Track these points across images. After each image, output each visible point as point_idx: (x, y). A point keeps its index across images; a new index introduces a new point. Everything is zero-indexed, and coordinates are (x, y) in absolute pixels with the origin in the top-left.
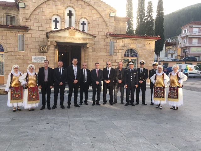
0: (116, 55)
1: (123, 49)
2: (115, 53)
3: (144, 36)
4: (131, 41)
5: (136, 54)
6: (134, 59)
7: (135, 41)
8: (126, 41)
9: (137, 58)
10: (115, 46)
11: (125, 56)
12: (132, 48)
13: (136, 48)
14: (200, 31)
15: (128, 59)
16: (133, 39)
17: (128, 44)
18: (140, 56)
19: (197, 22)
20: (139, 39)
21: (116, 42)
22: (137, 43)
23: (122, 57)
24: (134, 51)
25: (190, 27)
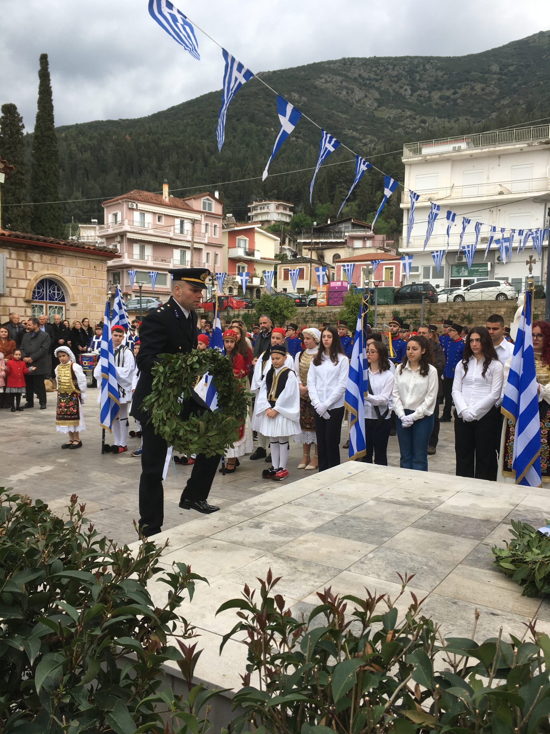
0: (10, 293)
1: (29, 277)
2: (8, 289)
3: (84, 248)
4: (49, 258)
5: (62, 293)
6: (56, 307)
7: (60, 259)
8: (35, 257)
9: (65, 304)
10: (7, 268)
11: (33, 298)
12: (52, 276)
13: (64, 277)
14: (158, 223)
15: (42, 307)
16: (54, 251)
17: (41, 265)
18: (74, 300)
19: (146, 193)
20: (71, 253)
21: (10, 258)
22: (63, 264)
23: (27, 301)
24: (56, 285)
25: (130, 209)
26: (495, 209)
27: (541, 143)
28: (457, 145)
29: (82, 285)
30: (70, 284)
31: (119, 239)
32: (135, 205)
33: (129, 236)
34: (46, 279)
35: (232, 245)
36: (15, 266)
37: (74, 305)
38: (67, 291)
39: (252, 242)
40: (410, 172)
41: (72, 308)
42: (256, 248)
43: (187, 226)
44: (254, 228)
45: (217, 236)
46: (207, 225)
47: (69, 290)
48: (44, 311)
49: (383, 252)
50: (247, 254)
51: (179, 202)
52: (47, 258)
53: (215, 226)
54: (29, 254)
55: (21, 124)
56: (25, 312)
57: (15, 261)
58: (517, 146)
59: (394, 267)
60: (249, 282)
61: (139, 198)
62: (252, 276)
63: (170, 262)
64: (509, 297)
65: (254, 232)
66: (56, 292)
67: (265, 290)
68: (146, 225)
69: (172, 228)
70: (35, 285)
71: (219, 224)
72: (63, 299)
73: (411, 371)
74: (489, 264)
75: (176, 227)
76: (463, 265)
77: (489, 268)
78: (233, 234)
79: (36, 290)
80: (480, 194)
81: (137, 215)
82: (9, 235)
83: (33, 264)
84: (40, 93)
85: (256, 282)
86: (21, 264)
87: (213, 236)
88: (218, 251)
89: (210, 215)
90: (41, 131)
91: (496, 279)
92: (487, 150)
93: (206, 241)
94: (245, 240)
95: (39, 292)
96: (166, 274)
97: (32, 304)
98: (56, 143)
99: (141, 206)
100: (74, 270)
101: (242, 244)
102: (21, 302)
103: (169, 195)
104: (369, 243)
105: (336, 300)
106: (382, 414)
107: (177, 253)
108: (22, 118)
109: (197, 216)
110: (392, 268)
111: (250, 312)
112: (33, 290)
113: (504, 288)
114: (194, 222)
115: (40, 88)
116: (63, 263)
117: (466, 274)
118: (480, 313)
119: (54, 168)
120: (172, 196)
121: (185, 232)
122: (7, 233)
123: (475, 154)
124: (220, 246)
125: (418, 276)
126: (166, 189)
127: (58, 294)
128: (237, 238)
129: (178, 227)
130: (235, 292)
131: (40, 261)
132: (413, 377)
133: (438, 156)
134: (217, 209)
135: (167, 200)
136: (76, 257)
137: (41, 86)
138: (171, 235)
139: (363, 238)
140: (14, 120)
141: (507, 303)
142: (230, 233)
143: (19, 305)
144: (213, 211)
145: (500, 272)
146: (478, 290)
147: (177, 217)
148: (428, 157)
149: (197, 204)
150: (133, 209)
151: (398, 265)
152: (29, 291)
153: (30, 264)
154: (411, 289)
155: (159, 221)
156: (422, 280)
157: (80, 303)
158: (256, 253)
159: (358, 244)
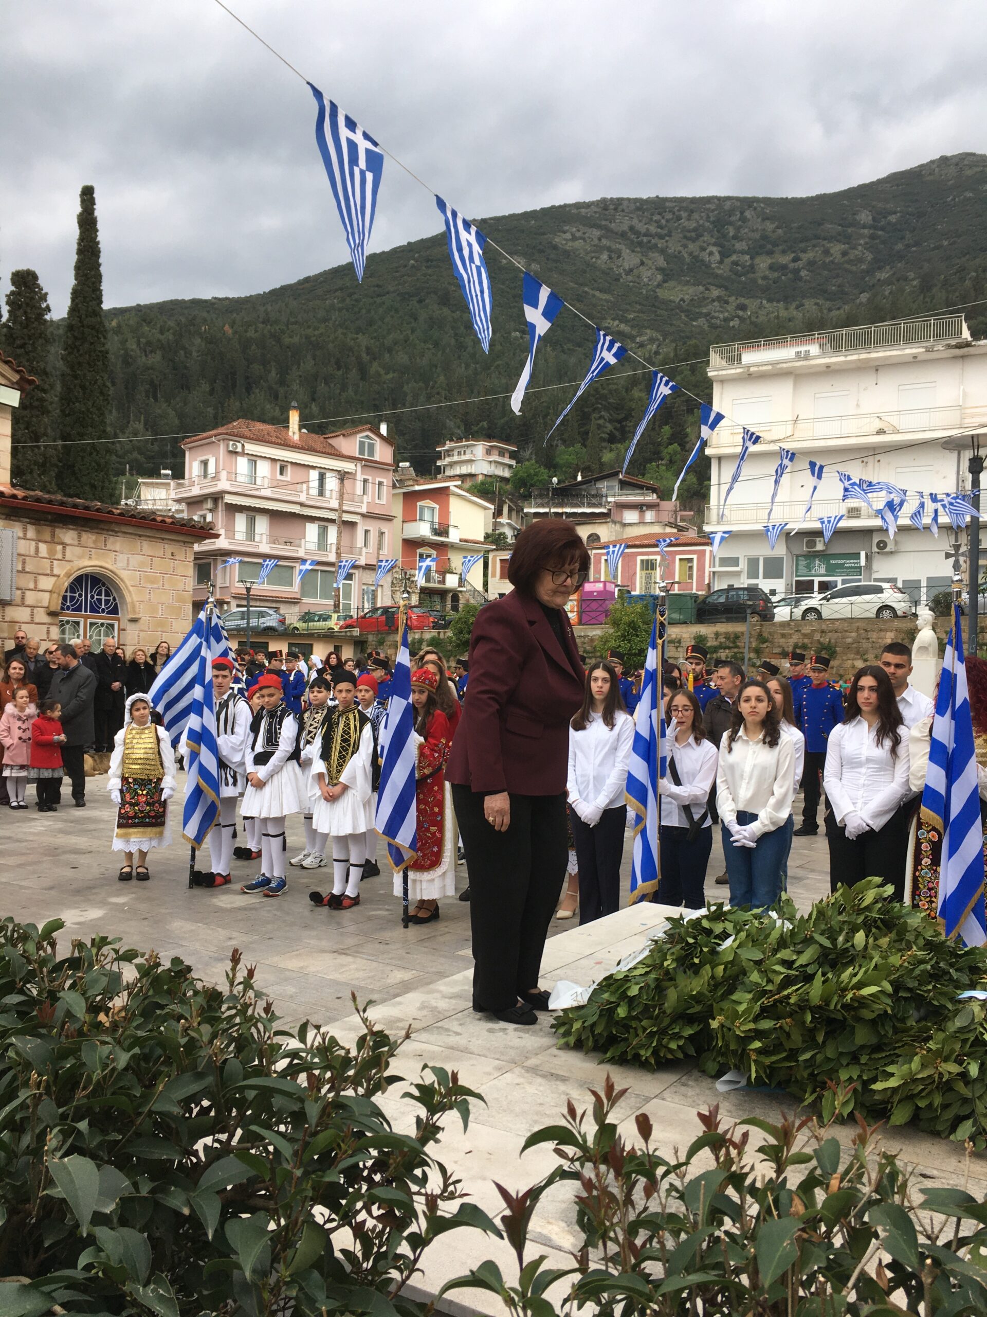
0: (23, 598)
1: (56, 572)
2: (19, 592)
3: (154, 520)
4: (94, 537)
5: (114, 599)
6: (102, 625)
7: (112, 538)
8: (68, 536)
9: (118, 620)
10: (19, 555)
11: (62, 609)
12: (97, 570)
13: (117, 572)
14: (279, 477)
15: (78, 623)
16: (102, 526)
17: (78, 550)
18: (134, 612)
19: (259, 426)
20: (130, 530)
21: (25, 538)
22: (118, 549)
23: (52, 614)
24: (104, 584)
25: (231, 452)
26: (870, 459)
27: (949, 347)
28: (803, 349)
29: (149, 586)
30: (128, 583)
31: (210, 504)
32: (239, 445)
33: (229, 499)
34: (87, 575)
35: (410, 517)
36: (32, 552)
37: (134, 621)
38: (122, 597)
39: (445, 512)
40: (722, 394)
41: (130, 627)
42: (453, 521)
43: (332, 483)
44: (448, 488)
45: (384, 501)
46: (365, 481)
47: (125, 593)
48: (81, 632)
49: (675, 531)
50: (436, 532)
51: (317, 440)
52: (89, 538)
53: (380, 484)
54: (58, 531)
55: (44, 305)
56: (48, 632)
57: (33, 543)
58: (908, 351)
59: (695, 557)
60: (439, 582)
61: (248, 434)
62: (445, 571)
63: (299, 546)
64: (899, 613)
65: (448, 495)
66: (103, 598)
67: (467, 595)
68: (259, 482)
69: (305, 486)
70: (66, 584)
71: (387, 479)
72: (115, 611)
73: (747, 741)
74: (863, 554)
75: (311, 484)
76: (817, 556)
77: (863, 562)
78: (411, 498)
79: (69, 594)
80: (845, 432)
81: (242, 464)
82: (25, 498)
83: (64, 548)
84: (80, 252)
85: (452, 581)
86: (43, 547)
87: (377, 501)
88: (385, 527)
89: (371, 465)
90: (80, 317)
91: (876, 580)
92: (855, 357)
93: (364, 510)
94: (433, 509)
95: (72, 598)
96: (292, 567)
97: (61, 618)
98: (105, 338)
99: (251, 448)
100: (135, 560)
101: (427, 515)
102: (41, 616)
103: (300, 429)
104: (649, 516)
105: (594, 614)
106: (696, 817)
107: (312, 530)
108: (46, 294)
109: (348, 466)
110: (691, 560)
111: (442, 636)
112: (63, 593)
113: (890, 596)
114: (343, 476)
115: (79, 244)
116: (118, 547)
117: (823, 571)
118: (849, 640)
119: (100, 382)
120: (304, 431)
121: (327, 494)
122: (20, 493)
123: (835, 363)
124: (388, 519)
125: (737, 574)
126: (294, 418)
127: (107, 602)
128: (419, 504)
129: (315, 484)
130: (415, 600)
131: (76, 543)
132: (751, 752)
133: (770, 367)
134: (383, 453)
135: (296, 437)
136: (140, 536)
137: (82, 239)
138: (303, 498)
139: (640, 507)
140: (32, 298)
141: (896, 624)
142: (404, 494)
143: (37, 620)
144: (377, 458)
145: (883, 568)
146: (845, 600)
147: (314, 468)
148: (752, 369)
149: (349, 445)
150: (236, 453)
151: (702, 554)
152: (55, 595)
153: (59, 547)
154: (727, 597)
155: (281, 473)
156: (744, 582)
157: (145, 618)
158: (451, 530)
159: (631, 516)
